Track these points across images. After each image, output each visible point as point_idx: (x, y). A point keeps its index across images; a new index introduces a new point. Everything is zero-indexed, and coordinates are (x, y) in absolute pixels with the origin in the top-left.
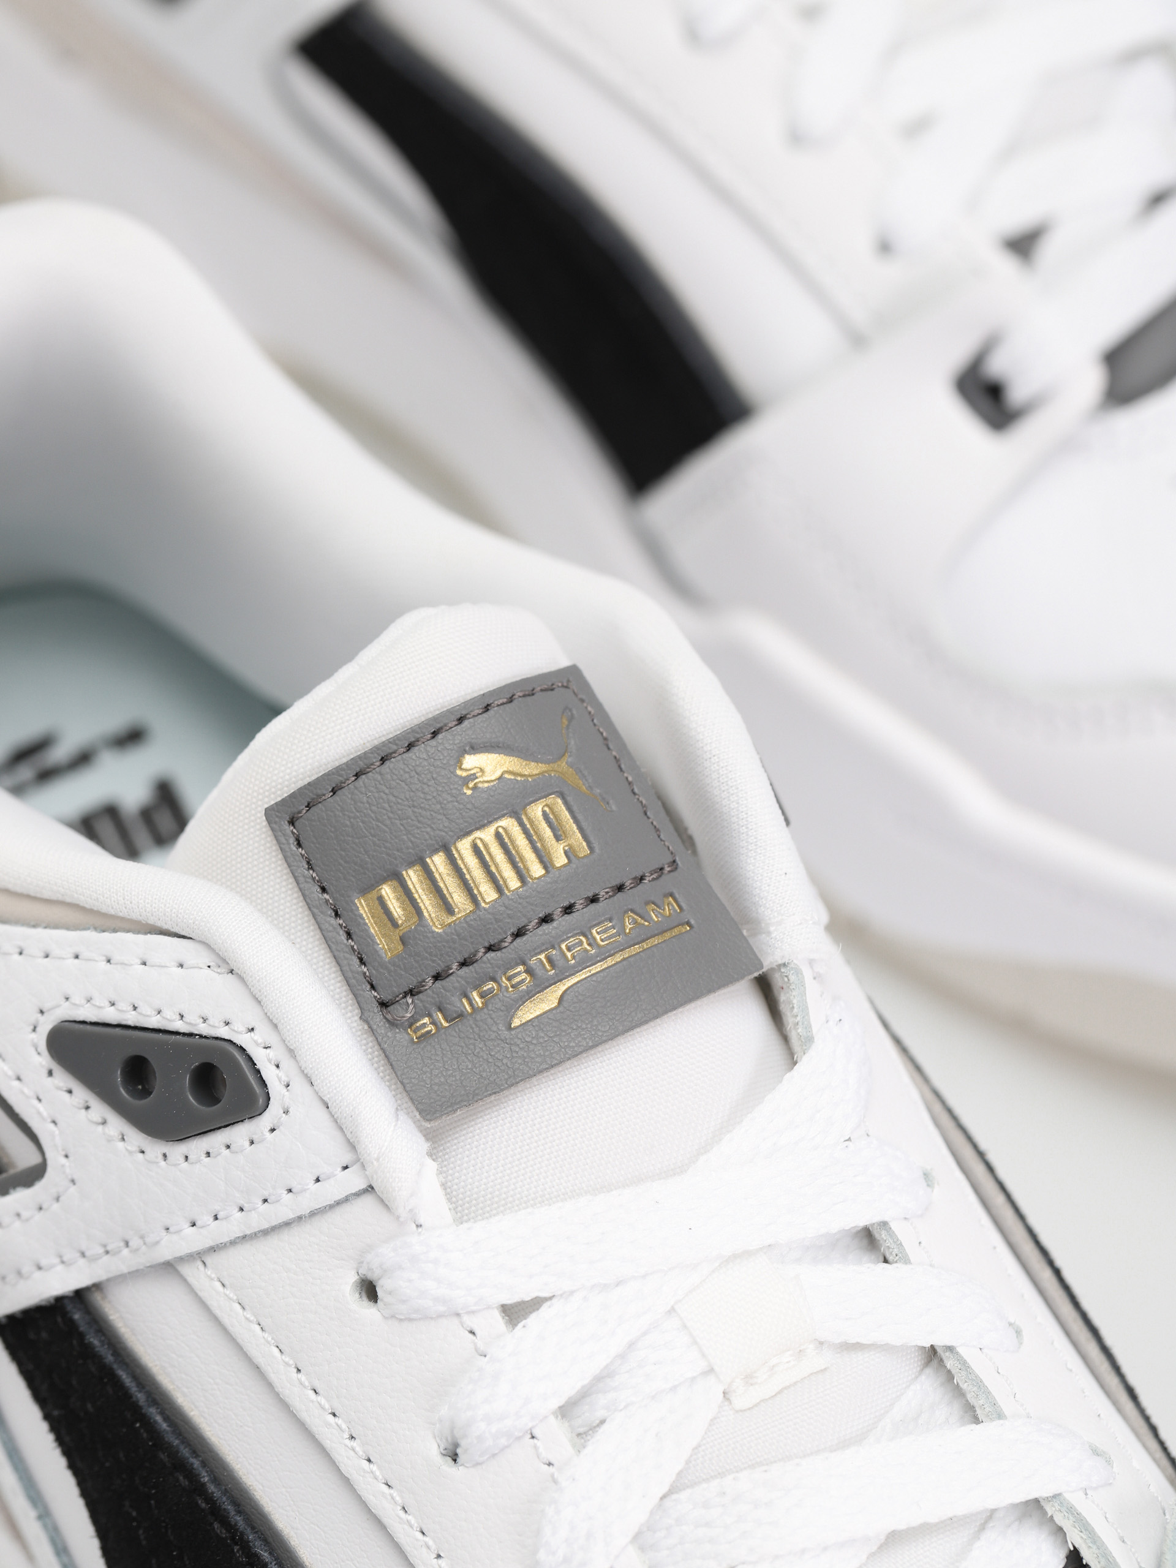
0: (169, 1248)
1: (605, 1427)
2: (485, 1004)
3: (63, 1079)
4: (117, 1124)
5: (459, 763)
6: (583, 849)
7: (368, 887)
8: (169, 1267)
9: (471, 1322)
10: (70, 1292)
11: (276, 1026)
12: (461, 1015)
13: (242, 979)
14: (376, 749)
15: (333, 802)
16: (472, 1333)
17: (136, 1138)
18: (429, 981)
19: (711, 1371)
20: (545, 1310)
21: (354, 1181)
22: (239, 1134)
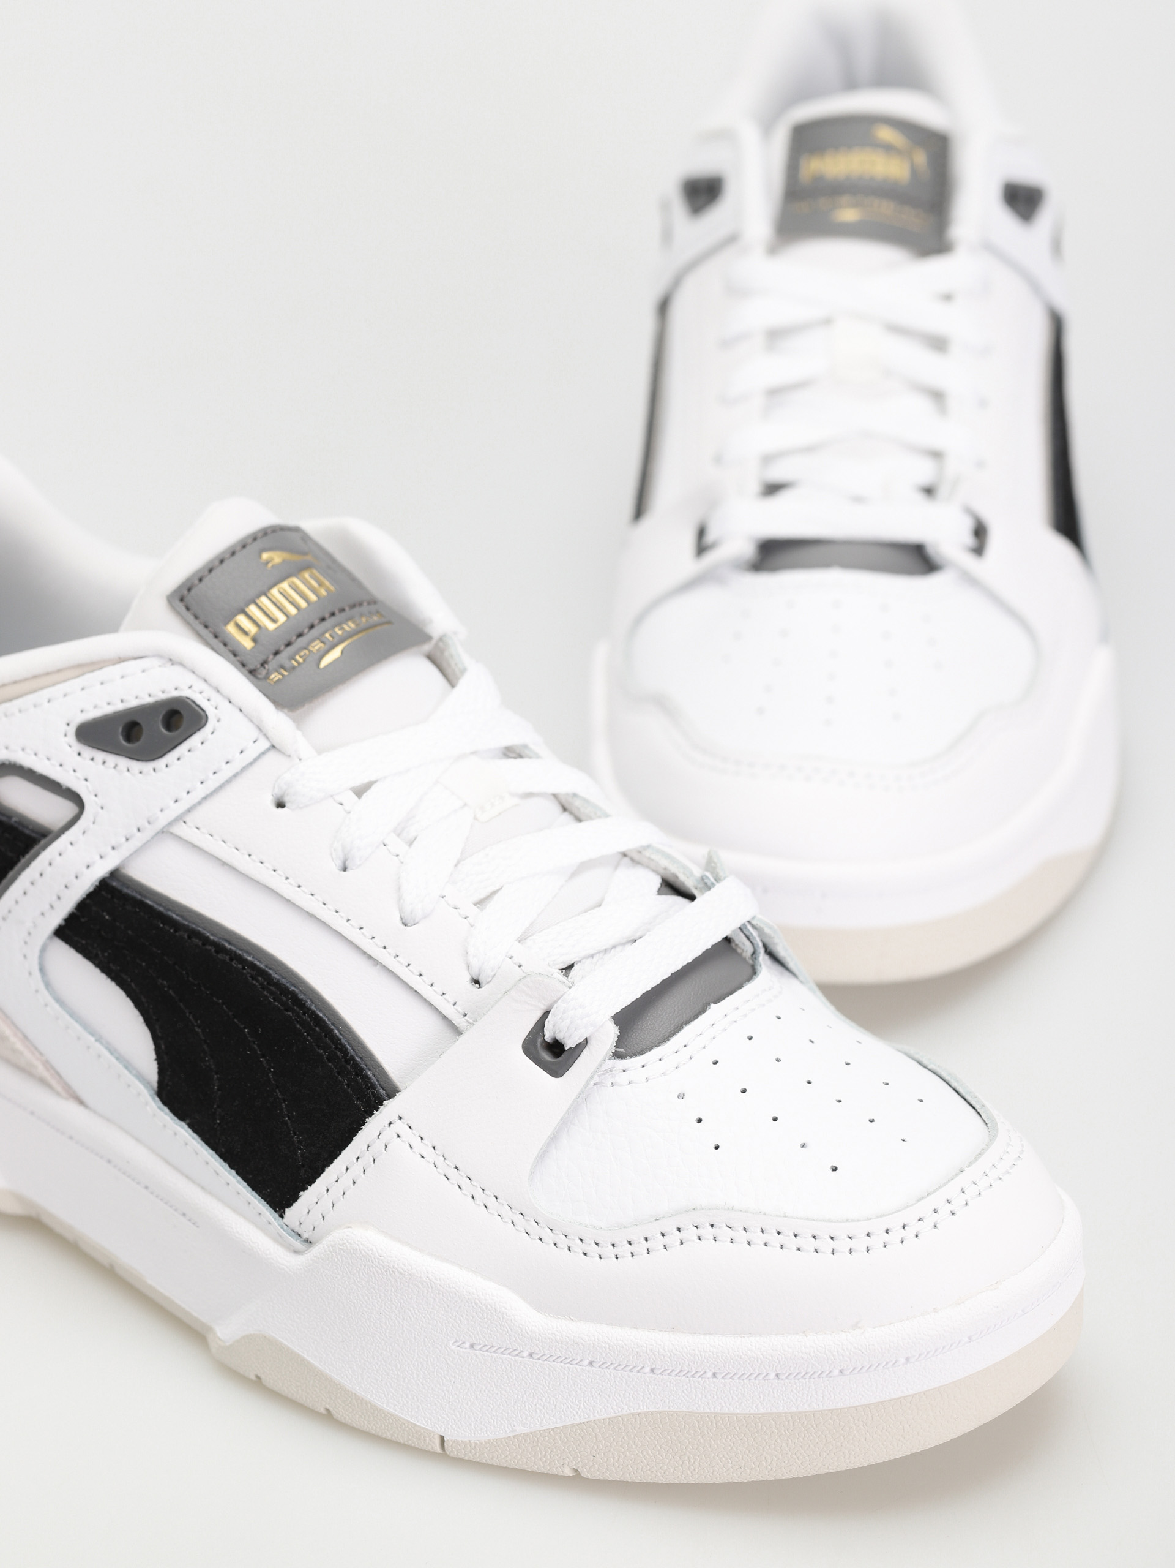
0: (163, 820)
1: (417, 840)
2: (304, 660)
3: (88, 752)
4: (123, 762)
5: (260, 556)
6: (332, 588)
7: (229, 618)
8: (165, 832)
9: (340, 799)
10: (106, 873)
11: (206, 681)
12: (294, 668)
13: (182, 664)
14: (217, 557)
15: (202, 585)
16: (341, 804)
17: (136, 765)
18: (271, 657)
19: (465, 805)
20: (374, 788)
21: (264, 745)
22: (195, 740)
